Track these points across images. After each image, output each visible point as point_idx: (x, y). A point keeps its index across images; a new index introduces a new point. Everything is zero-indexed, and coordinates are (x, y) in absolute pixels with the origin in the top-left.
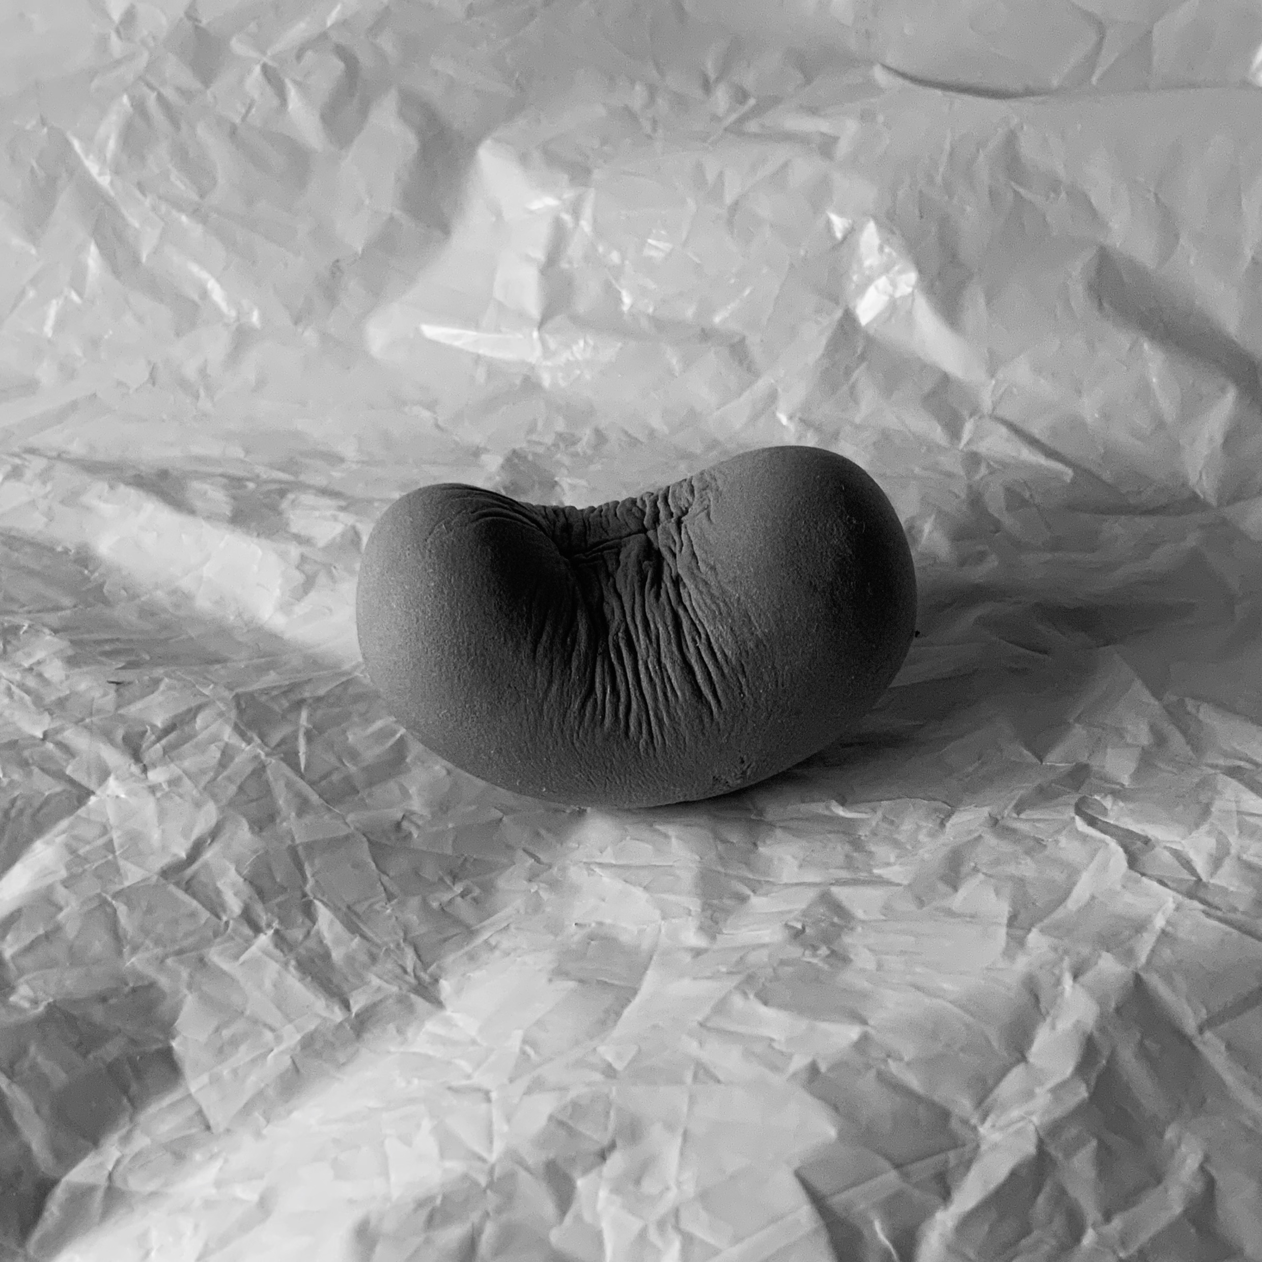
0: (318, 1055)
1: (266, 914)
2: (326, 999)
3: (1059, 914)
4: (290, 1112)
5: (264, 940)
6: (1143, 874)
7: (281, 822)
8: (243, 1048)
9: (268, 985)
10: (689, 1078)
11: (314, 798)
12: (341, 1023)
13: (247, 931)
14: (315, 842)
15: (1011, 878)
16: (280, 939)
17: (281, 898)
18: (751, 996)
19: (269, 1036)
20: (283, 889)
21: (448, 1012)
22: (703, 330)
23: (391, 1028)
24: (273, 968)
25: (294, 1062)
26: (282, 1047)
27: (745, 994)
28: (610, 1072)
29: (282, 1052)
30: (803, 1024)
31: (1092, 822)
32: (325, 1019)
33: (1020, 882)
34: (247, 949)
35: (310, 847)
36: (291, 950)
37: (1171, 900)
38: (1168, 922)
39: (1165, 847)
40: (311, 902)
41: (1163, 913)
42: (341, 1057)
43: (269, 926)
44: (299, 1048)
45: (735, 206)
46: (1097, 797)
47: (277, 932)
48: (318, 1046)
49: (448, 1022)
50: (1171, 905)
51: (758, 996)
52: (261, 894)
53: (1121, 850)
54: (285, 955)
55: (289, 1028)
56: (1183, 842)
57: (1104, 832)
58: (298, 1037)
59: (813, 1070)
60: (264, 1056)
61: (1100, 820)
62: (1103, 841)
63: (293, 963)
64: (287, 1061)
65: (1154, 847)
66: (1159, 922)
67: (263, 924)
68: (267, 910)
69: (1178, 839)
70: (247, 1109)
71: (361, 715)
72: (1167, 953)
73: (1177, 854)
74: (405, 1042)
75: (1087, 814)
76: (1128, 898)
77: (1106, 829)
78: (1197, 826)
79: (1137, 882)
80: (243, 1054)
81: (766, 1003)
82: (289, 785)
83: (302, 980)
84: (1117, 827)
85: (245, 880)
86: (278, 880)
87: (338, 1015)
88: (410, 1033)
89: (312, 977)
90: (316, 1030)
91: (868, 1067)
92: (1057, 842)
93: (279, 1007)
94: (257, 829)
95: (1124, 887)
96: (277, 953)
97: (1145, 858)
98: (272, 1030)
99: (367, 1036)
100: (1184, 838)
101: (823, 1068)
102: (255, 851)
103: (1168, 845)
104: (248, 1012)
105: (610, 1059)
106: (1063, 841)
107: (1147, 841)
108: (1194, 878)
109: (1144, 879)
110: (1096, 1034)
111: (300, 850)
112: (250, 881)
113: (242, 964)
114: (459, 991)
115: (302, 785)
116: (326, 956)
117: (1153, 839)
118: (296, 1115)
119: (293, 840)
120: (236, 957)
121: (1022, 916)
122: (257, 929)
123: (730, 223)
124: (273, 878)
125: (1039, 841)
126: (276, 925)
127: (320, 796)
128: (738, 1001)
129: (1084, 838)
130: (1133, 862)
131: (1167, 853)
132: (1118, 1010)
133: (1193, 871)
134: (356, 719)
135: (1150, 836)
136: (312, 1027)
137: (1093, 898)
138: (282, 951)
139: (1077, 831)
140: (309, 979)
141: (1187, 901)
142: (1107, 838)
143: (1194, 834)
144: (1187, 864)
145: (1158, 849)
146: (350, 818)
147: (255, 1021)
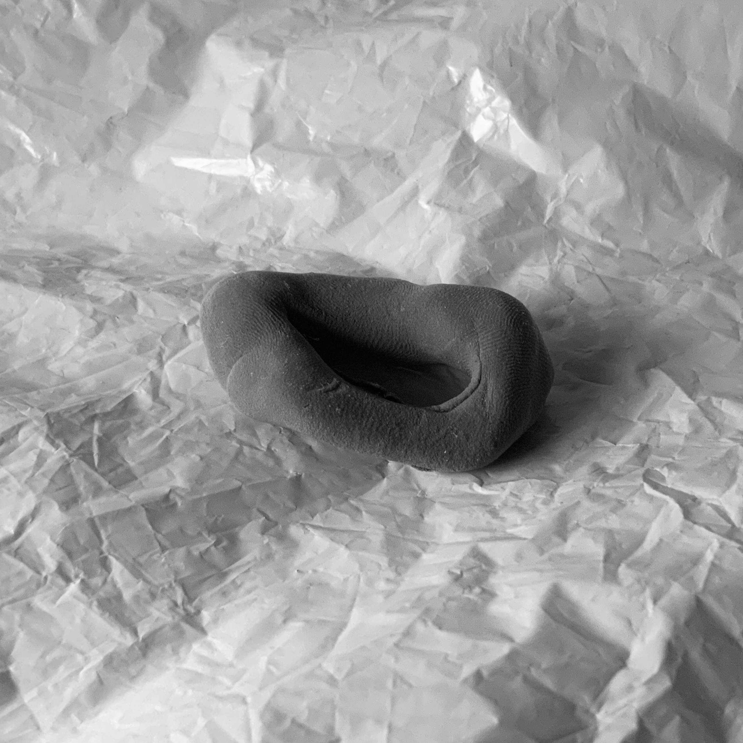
0: (116, 670)
1: (74, 569)
2: (121, 629)
3: (639, 553)
4: (97, 714)
5: (74, 587)
6: (695, 523)
7: (83, 502)
8: (61, 668)
9: (78, 620)
10: (389, 684)
11: (105, 484)
12: (132, 646)
13: (61, 582)
14: (108, 514)
15: (604, 530)
16: (85, 586)
17: (84, 557)
18: (430, 623)
19: (79, 658)
20: (86, 550)
21: (209, 638)
22: (366, 150)
23: (168, 648)
24: (82, 607)
25: (99, 676)
26: (89, 666)
27: (424, 621)
28: (332, 681)
29: (90, 670)
30: (468, 643)
31: (656, 486)
32: (120, 644)
33: (610, 533)
34: (61, 595)
35: (103, 518)
36: (93, 593)
37: (715, 540)
38: (716, 556)
39: (709, 504)
40: (106, 558)
41: (712, 550)
42: (133, 671)
43: (77, 576)
44: (102, 667)
45: (384, 65)
46: (658, 469)
47: (83, 581)
48: (115, 663)
49: (210, 646)
50: (716, 544)
51: (435, 623)
52: (70, 555)
53: (677, 506)
54: (89, 598)
55: (95, 651)
56: (721, 499)
57: (665, 493)
58: (101, 658)
59: (478, 676)
60: (77, 672)
61: (662, 486)
62: (665, 500)
63: (95, 603)
64: (93, 676)
65: (699, 503)
66: (709, 557)
67: (72, 576)
68: (75, 565)
69: (715, 497)
70: (66, 712)
71: (137, 424)
72: (716, 580)
73: (717, 509)
74: (178, 660)
75: (651, 481)
76: (685, 539)
77: (666, 491)
78: (728, 486)
79: (691, 528)
80: (62, 672)
81: (440, 628)
82: (87, 476)
83: (102, 615)
84: (672, 490)
85: (58, 545)
86: (82, 542)
87: (129, 640)
88: (182, 655)
89: (110, 613)
90: (114, 652)
91: (517, 673)
92: (632, 502)
93: (86, 636)
94: (65, 508)
95: (681, 532)
96: (84, 597)
97: (694, 511)
98: (82, 653)
99: (151, 655)
100: (720, 496)
101: (485, 673)
102: (64, 524)
103: (710, 502)
104: (64, 642)
105: (331, 671)
106: (637, 500)
107: (694, 499)
108: (730, 525)
109: (696, 527)
110: (673, 642)
111: (97, 521)
112: (63, 546)
113: (58, 606)
114: (215, 621)
115: (96, 475)
116: (119, 597)
117: (698, 497)
118: (102, 715)
119: (91, 514)
120: (54, 602)
121: (614, 555)
122: (68, 580)
123: (381, 76)
124: (78, 543)
125: (619, 502)
126: (82, 576)
127: (110, 483)
128: (420, 627)
129: (651, 498)
130: (687, 514)
131: (709, 508)
132: (687, 623)
133: (729, 520)
134: (133, 427)
135: (696, 495)
136: (110, 650)
137: (661, 540)
138: (87, 594)
139: (645, 493)
140: (107, 614)
141: (727, 541)
142: (667, 498)
143: (727, 493)
144: (724, 515)
145: (703, 505)
146: (132, 496)
147: (70, 647)
